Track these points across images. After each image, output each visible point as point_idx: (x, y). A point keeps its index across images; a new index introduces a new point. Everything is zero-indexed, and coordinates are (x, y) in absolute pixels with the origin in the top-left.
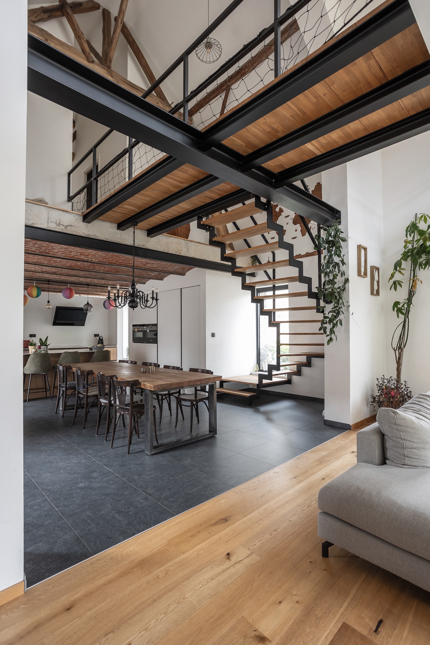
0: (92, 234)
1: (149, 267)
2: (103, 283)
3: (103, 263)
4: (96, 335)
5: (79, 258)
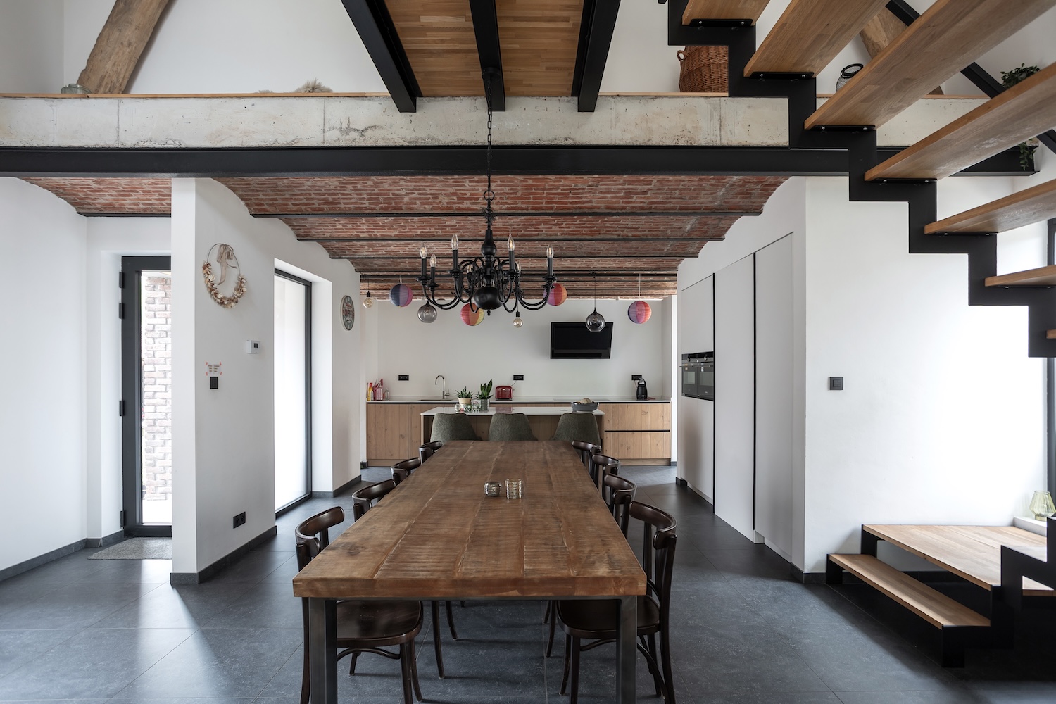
0: (425, 136)
1: (641, 203)
2: (614, 268)
3: (520, 211)
4: (635, 377)
5: (464, 209)
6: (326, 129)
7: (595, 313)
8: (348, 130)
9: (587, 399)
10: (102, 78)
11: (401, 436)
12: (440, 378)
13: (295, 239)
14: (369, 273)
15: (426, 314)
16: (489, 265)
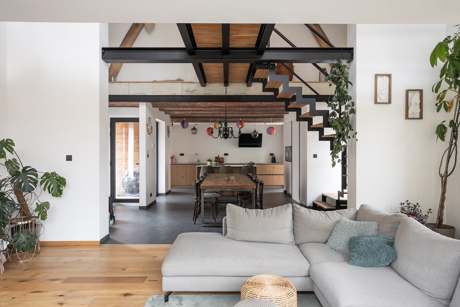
0: (208, 93)
4: (271, 154)
6: (183, 91)
7: (255, 131)
8: (188, 91)
9: (251, 162)
10: (114, 71)
11: (183, 177)
12: (196, 154)
13: (159, 110)
14: (174, 118)
15: (193, 131)
16: (226, 128)
